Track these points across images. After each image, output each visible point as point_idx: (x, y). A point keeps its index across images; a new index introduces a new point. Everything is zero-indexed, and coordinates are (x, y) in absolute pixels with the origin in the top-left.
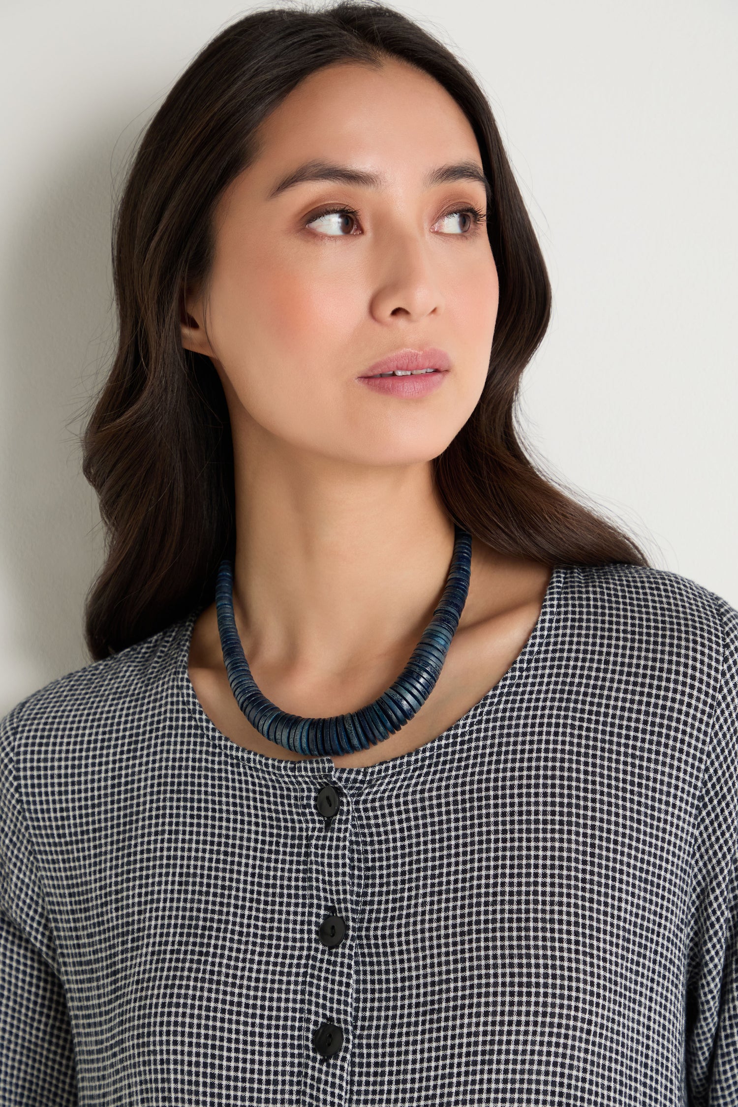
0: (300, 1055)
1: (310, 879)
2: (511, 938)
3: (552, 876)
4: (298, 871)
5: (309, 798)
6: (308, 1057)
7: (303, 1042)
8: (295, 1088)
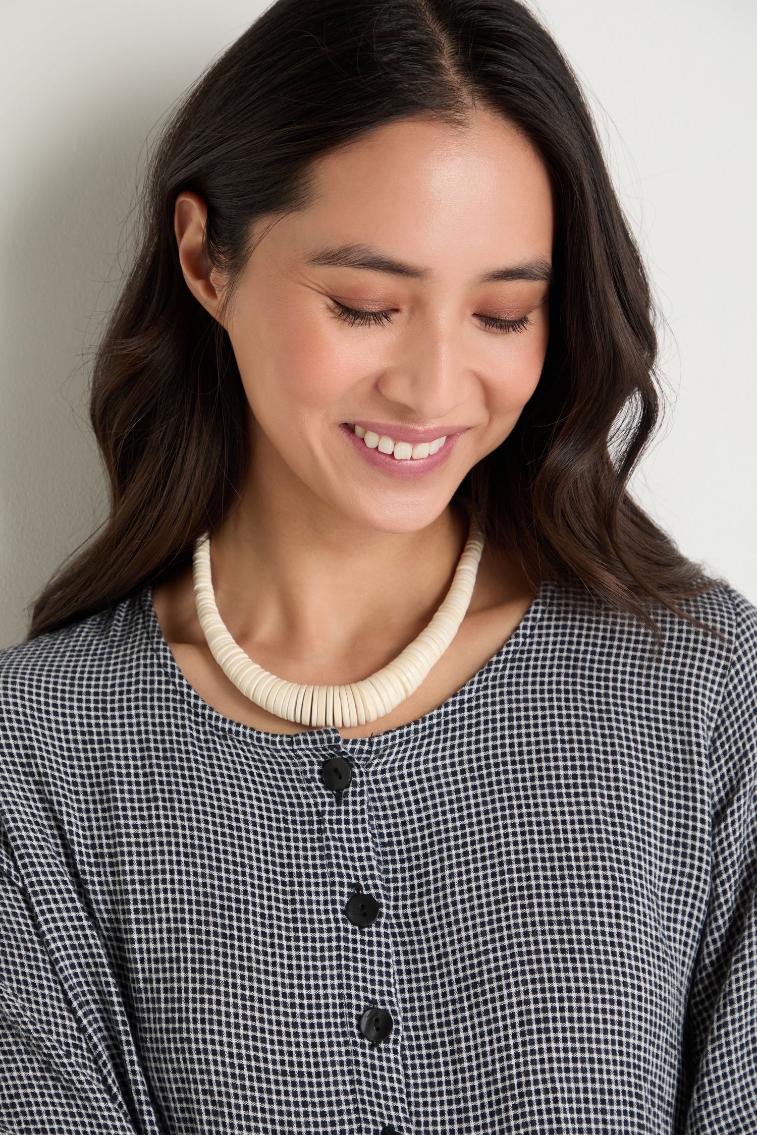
0: (346, 1043)
1: (329, 856)
2: (548, 905)
3: (583, 840)
4: (313, 849)
5: (312, 771)
6: (355, 1043)
7: (347, 1029)
8: (347, 1078)
